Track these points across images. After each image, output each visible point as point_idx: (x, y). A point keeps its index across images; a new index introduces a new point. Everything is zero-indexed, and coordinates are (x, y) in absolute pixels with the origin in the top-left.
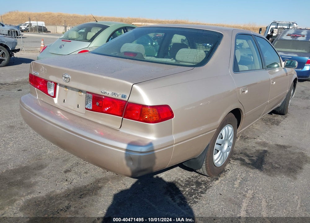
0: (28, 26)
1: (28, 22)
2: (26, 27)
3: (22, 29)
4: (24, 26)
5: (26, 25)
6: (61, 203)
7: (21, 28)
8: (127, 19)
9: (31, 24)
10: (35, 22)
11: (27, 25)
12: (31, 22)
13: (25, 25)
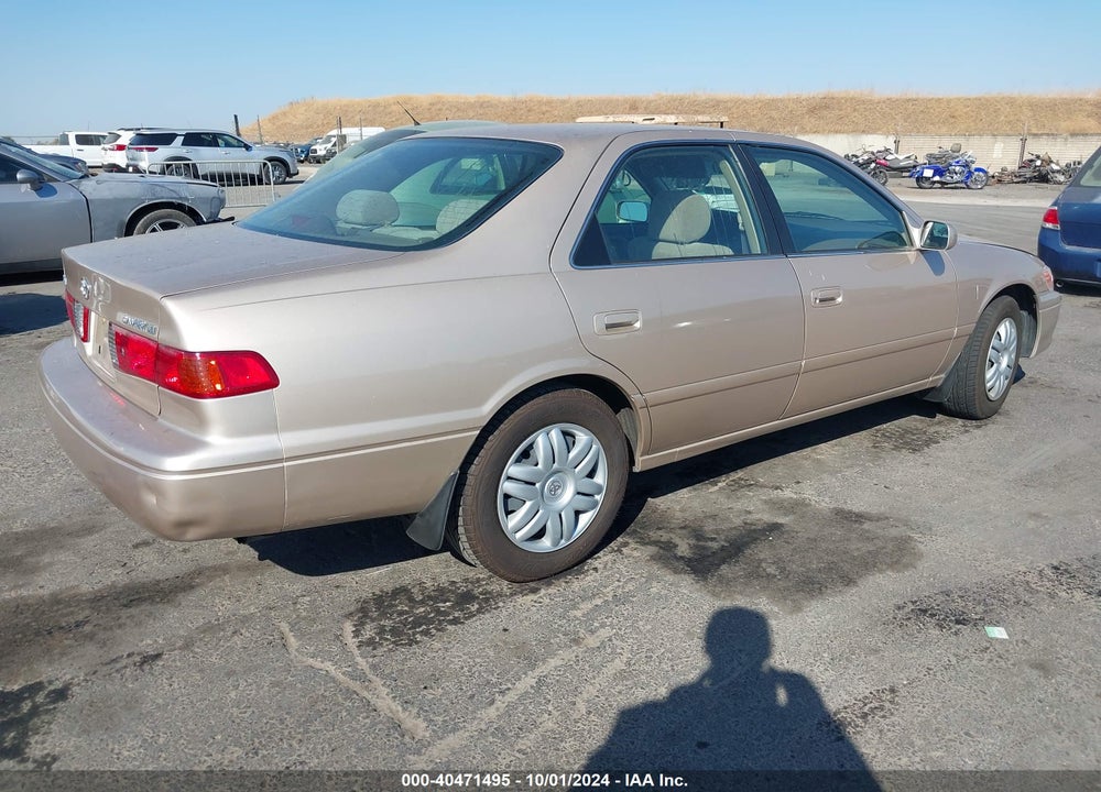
0: (334, 145)
1: (334, 132)
2: (329, 146)
3: (319, 153)
4: (324, 143)
5: (330, 142)
6: (72, 613)
7: (315, 151)
8: (650, 102)
9: (343, 138)
10: (356, 130)
11: (334, 140)
12: (345, 131)
13: (328, 140)
